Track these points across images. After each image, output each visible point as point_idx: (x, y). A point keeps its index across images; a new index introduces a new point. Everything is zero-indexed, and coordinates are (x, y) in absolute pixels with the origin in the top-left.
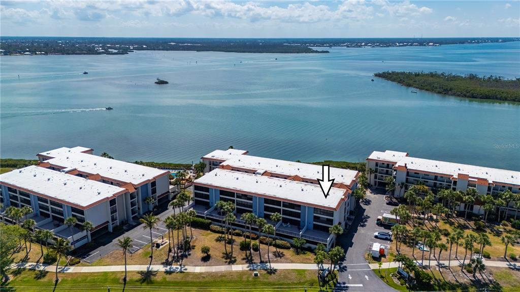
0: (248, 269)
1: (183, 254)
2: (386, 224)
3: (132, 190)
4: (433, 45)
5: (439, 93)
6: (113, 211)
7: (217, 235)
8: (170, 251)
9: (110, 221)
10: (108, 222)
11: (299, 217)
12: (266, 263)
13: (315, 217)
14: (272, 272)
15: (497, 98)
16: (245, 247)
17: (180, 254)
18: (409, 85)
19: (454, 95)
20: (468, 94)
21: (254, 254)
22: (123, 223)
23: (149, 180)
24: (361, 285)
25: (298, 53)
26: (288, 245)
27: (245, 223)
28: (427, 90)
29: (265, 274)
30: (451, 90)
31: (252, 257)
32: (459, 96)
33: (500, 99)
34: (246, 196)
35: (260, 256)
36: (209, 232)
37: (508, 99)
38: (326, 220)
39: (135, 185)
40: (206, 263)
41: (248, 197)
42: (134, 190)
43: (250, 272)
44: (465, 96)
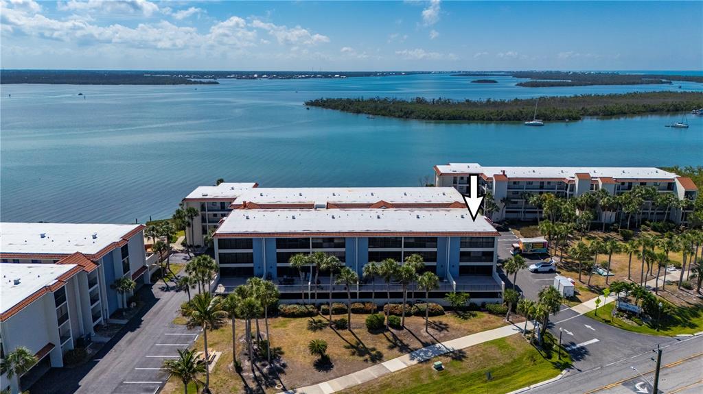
0: (415, 362)
1: (271, 368)
2: (528, 253)
3: (90, 267)
4: (339, 77)
5: (400, 117)
6: (62, 319)
7: (305, 321)
8: (239, 369)
9: (57, 341)
10: (50, 346)
11: (435, 260)
12: (434, 344)
13: (462, 254)
14: (459, 356)
15: (464, 118)
16: (376, 328)
17: (265, 370)
18: (358, 112)
19: (419, 118)
20: (434, 116)
21: (400, 336)
22: (81, 342)
23: (114, 244)
24: (596, 340)
25: (174, 84)
26: (440, 307)
27: (345, 289)
28: (383, 115)
29: (450, 362)
30: (412, 112)
31: (401, 342)
32: (423, 118)
33: (469, 120)
34: (331, 240)
35: (414, 336)
36: (281, 319)
37: (476, 118)
38: (480, 255)
39: (93, 256)
40: (331, 373)
41: (336, 241)
42: (94, 267)
43: (425, 366)
44: (430, 118)
